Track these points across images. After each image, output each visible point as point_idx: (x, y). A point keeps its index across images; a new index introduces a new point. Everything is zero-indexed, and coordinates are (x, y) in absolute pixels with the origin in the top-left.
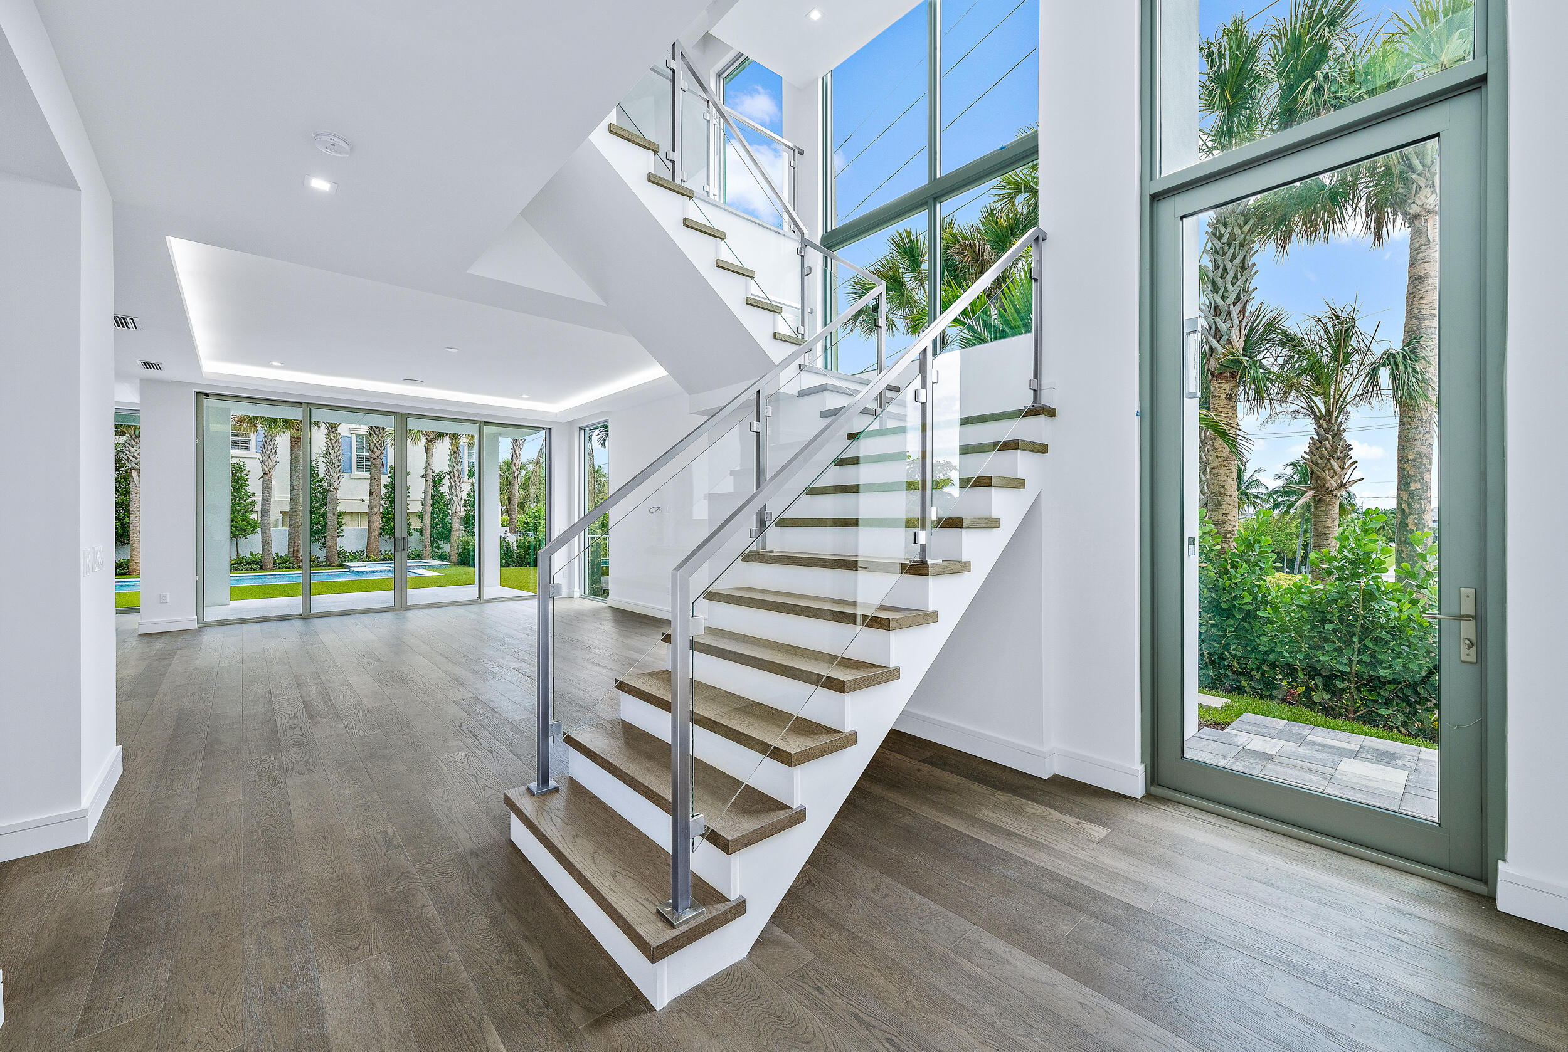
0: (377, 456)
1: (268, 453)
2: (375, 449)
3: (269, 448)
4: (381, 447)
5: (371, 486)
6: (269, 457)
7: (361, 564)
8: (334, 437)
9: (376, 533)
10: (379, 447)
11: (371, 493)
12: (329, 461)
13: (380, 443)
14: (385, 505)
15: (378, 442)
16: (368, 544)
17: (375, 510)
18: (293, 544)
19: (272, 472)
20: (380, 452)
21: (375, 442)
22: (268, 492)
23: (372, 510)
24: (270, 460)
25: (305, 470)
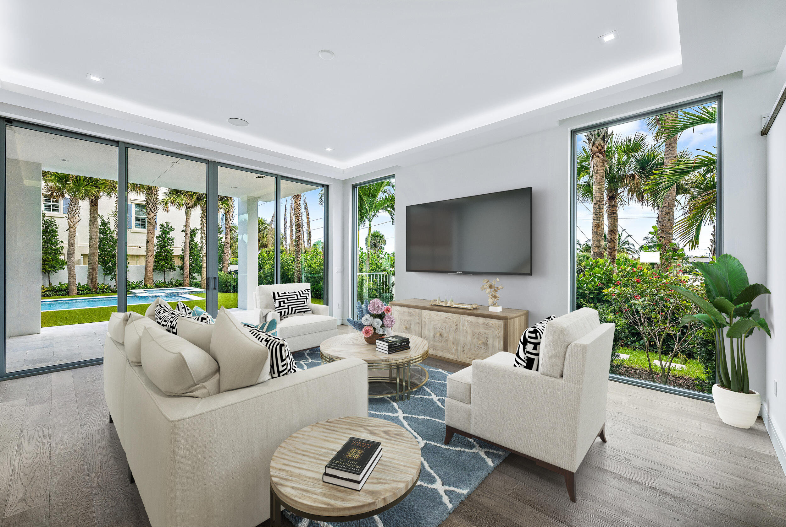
0: (152, 217)
1: (73, 212)
2: (150, 213)
3: (74, 209)
4: (155, 211)
5: (147, 238)
6: (74, 216)
9: (151, 269)
10: (153, 211)
11: (148, 242)
13: (154, 208)
14: (157, 251)
15: (152, 207)
16: (146, 276)
17: (151, 253)
18: (92, 277)
19: (75, 226)
20: (154, 214)
21: (150, 207)
22: (73, 240)
23: (149, 254)
24: (74, 218)
25: (100, 226)
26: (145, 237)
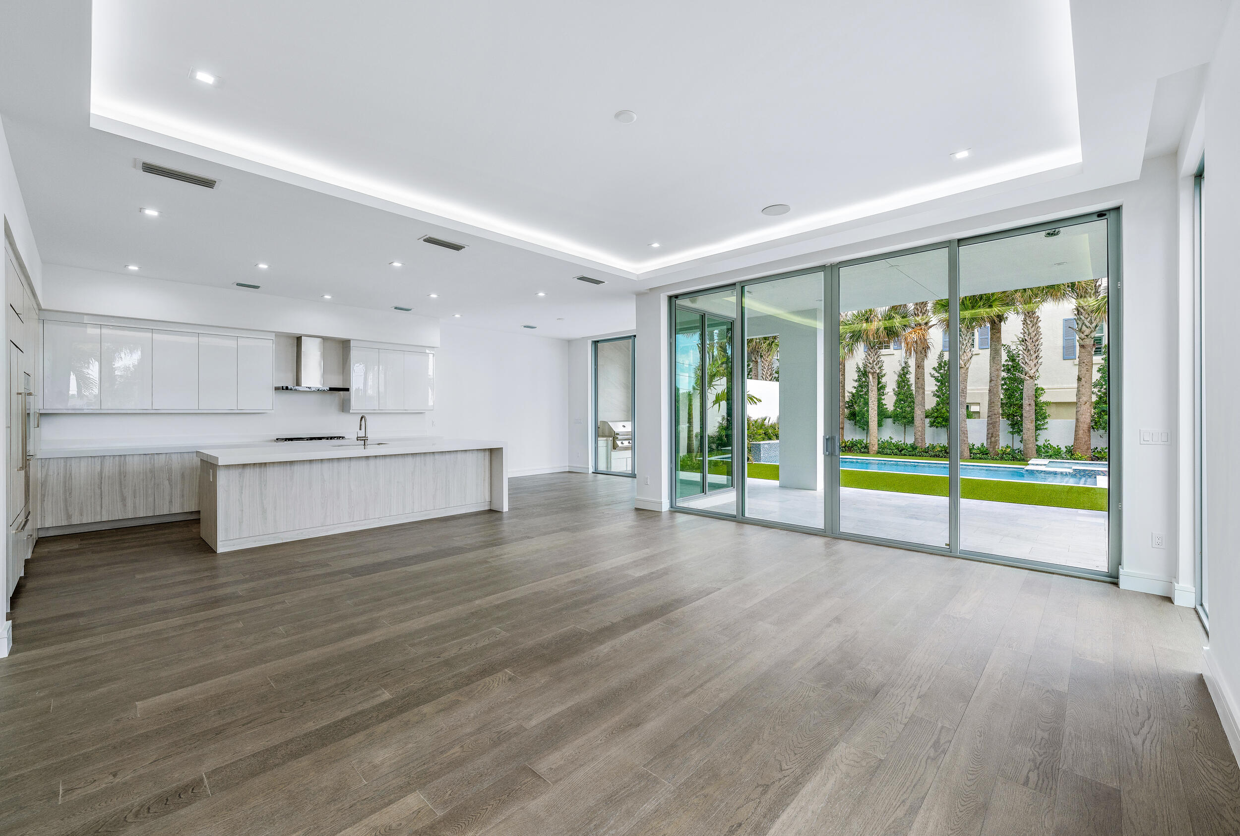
0: (1087, 336)
1: (963, 347)
2: (1084, 328)
3: (965, 343)
4: (1091, 323)
5: (1080, 371)
6: (965, 352)
7: (1046, 461)
8: (1031, 321)
9: (1084, 426)
10: (1088, 324)
11: (1079, 379)
12: (1025, 348)
13: (1089, 319)
14: (1099, 394)
15: (1087, 318)
16: (1076, 439)
17: (1084, 399)
18: (992, 435)
19: (967, 366)
20: (1090, 331)
21: (1083, 318)
22: (964, 385)
23: (1081, 400)
24: (965, 354)
25: (1006, 361)
26: (1075, 372)
